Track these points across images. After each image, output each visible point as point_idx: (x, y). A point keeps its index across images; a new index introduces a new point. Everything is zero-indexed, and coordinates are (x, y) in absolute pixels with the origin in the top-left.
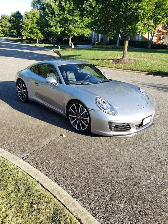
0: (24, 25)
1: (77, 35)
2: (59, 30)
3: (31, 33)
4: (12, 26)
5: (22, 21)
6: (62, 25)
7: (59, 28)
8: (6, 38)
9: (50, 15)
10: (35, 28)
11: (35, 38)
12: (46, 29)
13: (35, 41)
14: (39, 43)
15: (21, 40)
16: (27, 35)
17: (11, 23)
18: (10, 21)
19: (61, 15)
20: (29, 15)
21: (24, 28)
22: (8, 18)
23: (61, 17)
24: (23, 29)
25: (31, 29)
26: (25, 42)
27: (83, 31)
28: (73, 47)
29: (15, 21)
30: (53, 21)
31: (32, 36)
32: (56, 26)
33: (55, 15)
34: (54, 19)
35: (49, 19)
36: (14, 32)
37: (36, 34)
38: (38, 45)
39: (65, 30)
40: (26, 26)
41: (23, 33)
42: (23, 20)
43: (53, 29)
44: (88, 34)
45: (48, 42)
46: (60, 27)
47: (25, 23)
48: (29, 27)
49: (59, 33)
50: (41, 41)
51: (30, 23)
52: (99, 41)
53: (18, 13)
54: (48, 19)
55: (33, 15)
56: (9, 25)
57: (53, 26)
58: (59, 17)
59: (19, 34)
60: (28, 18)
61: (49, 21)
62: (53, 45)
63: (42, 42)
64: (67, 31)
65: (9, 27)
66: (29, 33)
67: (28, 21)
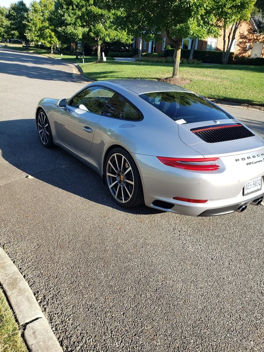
0: (29, 22)
1: (109, 40)
2: (80, 31)
3: (42, 36)
4: (11, 24)
5: (26, 16)
6: (85, 24)
7: (80, 28)
8: (3, 44)
9: (65, 7)
10: (48, 28)
11: (48, 45)
12: (60, 29)
13: (48, 50)
14: (54, 53)
15: (26, 49)
16: (35, 40)
17: (10, 20)
18: (8, 17)
19: (82, 6)
20: (39, 7)
21: (30, 28)
22: (6, 12)
23: (84, 10)
24: (28, 29)
25: (41, 29)
26: (32, 51)
27: (119, 34)
28: (105, 59)
29: (17, 16)
30: (70, 16)
31: (43, 41)
32: (75, 24)
33: (73, 7)
34: (72, 14)
35: (64, 12)
36: (14, 34)
37: (50, 38)
38: (52, 56)
39: (90, 30)
40: (34, 24)
41: (29, 35)
42: (28, 15)
43: (70, 29)
44: (127, 40)
46: (83, 26)
47: (31, 20)
48: (38, 26)
49: (80, 37)
51: (39, 19)
53: (22, 4)
54: (62, 13)
55: (44, 6)
56: (7, 23)
57: (70, 24)
58: (80, 9)
59: (22, 38)
60: (36, 11)
61: (64, 16)
62: (75, 57)
63: (58, 51)
64: (92, 33)
65: (7, 26)
66: (38, 36)
67: (36, 17)
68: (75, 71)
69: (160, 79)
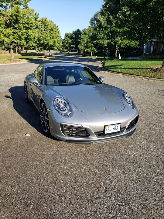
0: (81, 40)
1: (123, 46)
2: (105, 42)
3: (87, 47)
4: (72, 42)
5: (80, 37)
6: (109, 38)
7: (106, 40)
8: (67, 52)
9: (98, 29)
10: (90, 42)
11: (90, 51)
12: (94, 42)
13: (89, 54)
14: (93, 56)
15: (78, 54)
16: (83, 49)
17: (71, 40)
18: (71, 38)
19: (108, 28)
20: (87, 31)
21: (81, 43)
22: (70, 36)
23: (109, 30)
24: (80, 44)
25: (87, 43)
26: (81, 55)
27: (130, 42)
28: (120, 58)
29: (75, 37)
30: (100, 34)
31: (87, 49)
32: (103, 38)
33: (102, 29)
34: (102, 33)
35: (97, 32)
36: (73, 46)
37: (91, 47)
38: (91, 57)
39: (112, 41)
40: (83, 41)
41: (80, 47)
42: (80, 36)
43: (100, 41)
44: (135, 45)
45: (101, 55)
46: (108, 39)
47: (82, 39)
48: (85, 42)
49: (106, 45)
50: (95, 54)
51: (86, 38)
52: (151, 52)
53: (79, 30)
54: (96, 33)
55: (90, 31)
56: (70, 41)
57: (100, 39)
58: (106, 30)
59: (77, 48)
60: (85, 34)
61: (97, 34)
62: (103, 57)
64: (112, 43)
65: (70, 43)
66: (84, 47)
67: (85, 37)
68: (100, 65)
69: (153, 69)
